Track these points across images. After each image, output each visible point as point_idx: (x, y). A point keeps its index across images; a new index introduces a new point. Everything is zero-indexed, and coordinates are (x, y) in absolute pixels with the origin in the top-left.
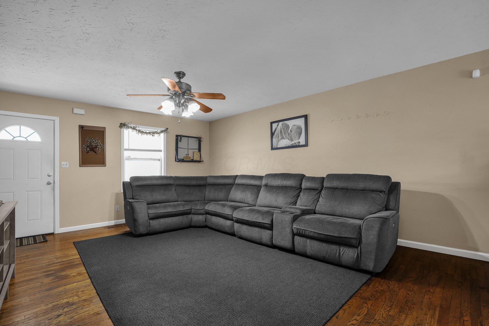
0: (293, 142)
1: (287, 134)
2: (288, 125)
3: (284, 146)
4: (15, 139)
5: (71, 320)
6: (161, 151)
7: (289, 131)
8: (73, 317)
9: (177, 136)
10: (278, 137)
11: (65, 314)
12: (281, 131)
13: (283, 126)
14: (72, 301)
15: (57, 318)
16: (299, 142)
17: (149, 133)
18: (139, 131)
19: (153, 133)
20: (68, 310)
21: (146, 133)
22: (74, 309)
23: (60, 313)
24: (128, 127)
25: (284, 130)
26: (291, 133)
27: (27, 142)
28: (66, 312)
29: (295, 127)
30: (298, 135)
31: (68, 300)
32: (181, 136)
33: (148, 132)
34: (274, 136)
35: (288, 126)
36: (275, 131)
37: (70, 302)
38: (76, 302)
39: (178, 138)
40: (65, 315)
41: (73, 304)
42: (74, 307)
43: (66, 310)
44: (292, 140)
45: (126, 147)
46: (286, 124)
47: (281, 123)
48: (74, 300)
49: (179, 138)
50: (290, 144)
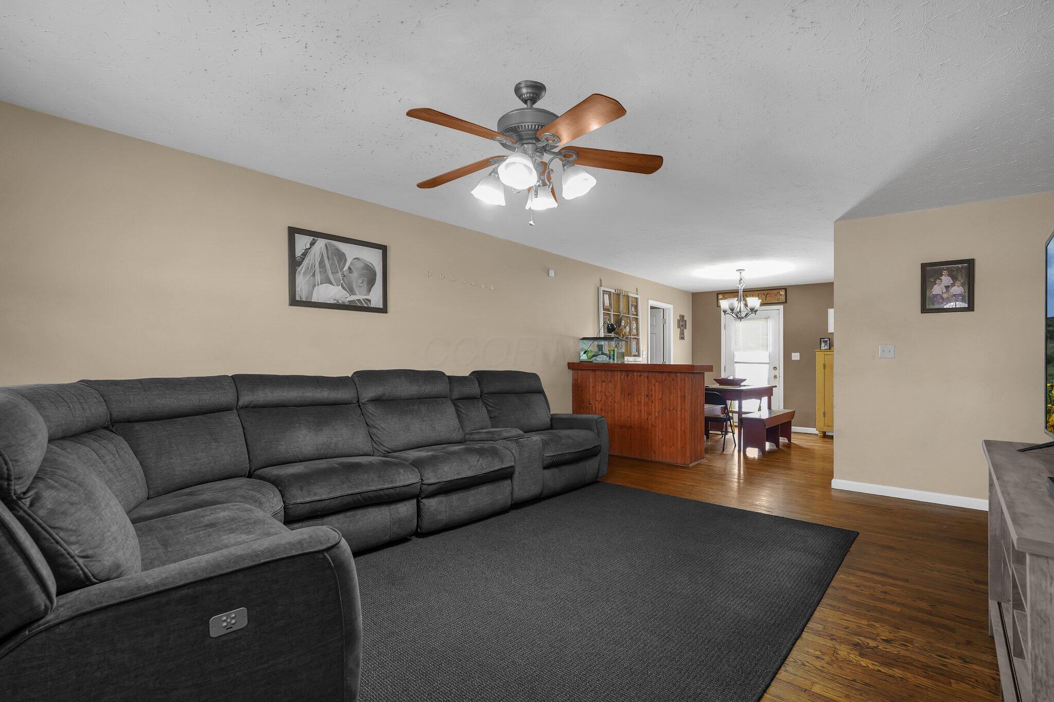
0: (353, 298)
1: (340, 274)
2: (343, 254)
3: (332, 302)
5: (873, 623)
7: (346, 268)
8: (868, 625)
10: (314, 275)
11: (878, 638)
12: (322, 262)
13: (327, 249)
14: (854, 652)
15: (892, 640)
16: (369, 301)
20: (869, 641)
22: (860, 636)
23: (885, 644)
25: (331, 262)
26: (351, 275)
28: (875, 640)
29: (360, 265)
30: (365, 284)
31: (859, 658)
34: (301, 269)
35: (342, 257)
36: (305, 254)
37: (857, 653)
38: (848, 645)
40: (878, 635)
41: (856, 645)
42: (856, 639)
43: (872, 644)
44: (351, 291)
46: (337, 250)
47: (321, 243)
48: (850, 651)
50: (348, 299)
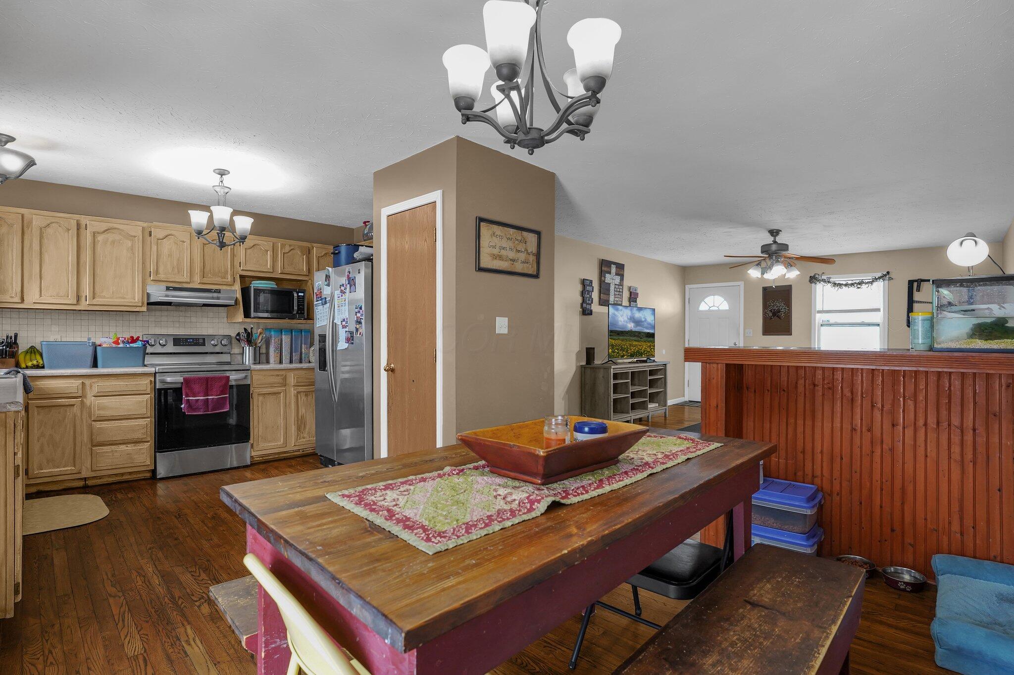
4: (711, 309)
6: (878, 310)
9: (911, 283)
17: (852, 284)
18: (835, 284)
19: (860, 284)
21: (846, 285)
24: (819, 281)
27: (719, 310)
32: (920, 281)
33: (850, 282)
39: (913, 286)
45: (819, 307)
49: (915, 284)
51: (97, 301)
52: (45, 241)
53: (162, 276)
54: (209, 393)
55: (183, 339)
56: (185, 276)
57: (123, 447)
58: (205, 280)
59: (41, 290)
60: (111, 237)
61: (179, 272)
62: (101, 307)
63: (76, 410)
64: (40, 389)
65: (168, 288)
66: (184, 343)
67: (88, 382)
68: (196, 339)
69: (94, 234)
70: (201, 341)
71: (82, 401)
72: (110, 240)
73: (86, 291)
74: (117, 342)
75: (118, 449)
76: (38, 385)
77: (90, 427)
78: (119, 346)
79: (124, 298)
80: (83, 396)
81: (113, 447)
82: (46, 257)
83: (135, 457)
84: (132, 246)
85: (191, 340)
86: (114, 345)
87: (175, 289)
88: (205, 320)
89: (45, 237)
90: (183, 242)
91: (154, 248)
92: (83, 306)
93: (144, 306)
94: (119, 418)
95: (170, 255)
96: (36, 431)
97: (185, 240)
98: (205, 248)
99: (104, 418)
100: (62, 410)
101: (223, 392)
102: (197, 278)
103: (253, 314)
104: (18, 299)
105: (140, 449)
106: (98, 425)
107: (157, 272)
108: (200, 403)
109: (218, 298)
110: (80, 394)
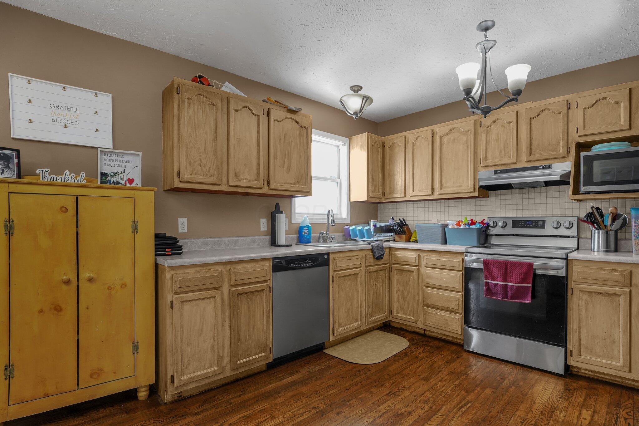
51: (444, 191)
52: (415, 152)
53: (490, 162)
54: (508, 279)
55: (522, 221)
56: (511, 157)
57: (442, 313)
58: (533, 157)
59: (413, 187)
60: (451, 136)
61: (505, 154)
62: (447, 195)
63: (415, 275)
64: (397, 257)
65: (496, 172)
66: (523, 226)
67: (422, 254)
68: (535, 221)
69: (441, 138)
70: (541, 223)
71: (418, 268)
72: (452, 138)
73: (437, 185)
74: (459, 224)
75: (439, 313)
76: (396, 254)
77: (423, 290)
78: (460, 227)
79: (461, 186)
80: (419, 266)
81: (436, 310)
82: (416, 163)
83: (450, 323)
84: (467, 140)
85: (530, 223)
86: (456, 227)
87: (502, 172)
88: (550, 200)
89: (415, 149)
90: (510, 123)
91: (484, 136)
92: (436, 196)
93: (476, 192)
94: (439, 287)
95: (497, 140)
96: (395, 286)
97: (511, 120)
98: (533, 122)
99: (431, 286)
100: (408, 273)
101: (523, 281)
102: (524, 157)
103: (582, 189)
104: (402, 195)
105: (454, 318)
106: (427, 290)
107: (486, 158)
108: (499, 288)
109: (550, 175)
110: (417, 264)
